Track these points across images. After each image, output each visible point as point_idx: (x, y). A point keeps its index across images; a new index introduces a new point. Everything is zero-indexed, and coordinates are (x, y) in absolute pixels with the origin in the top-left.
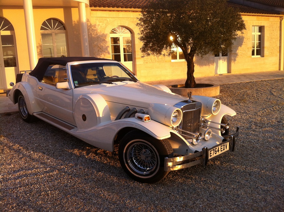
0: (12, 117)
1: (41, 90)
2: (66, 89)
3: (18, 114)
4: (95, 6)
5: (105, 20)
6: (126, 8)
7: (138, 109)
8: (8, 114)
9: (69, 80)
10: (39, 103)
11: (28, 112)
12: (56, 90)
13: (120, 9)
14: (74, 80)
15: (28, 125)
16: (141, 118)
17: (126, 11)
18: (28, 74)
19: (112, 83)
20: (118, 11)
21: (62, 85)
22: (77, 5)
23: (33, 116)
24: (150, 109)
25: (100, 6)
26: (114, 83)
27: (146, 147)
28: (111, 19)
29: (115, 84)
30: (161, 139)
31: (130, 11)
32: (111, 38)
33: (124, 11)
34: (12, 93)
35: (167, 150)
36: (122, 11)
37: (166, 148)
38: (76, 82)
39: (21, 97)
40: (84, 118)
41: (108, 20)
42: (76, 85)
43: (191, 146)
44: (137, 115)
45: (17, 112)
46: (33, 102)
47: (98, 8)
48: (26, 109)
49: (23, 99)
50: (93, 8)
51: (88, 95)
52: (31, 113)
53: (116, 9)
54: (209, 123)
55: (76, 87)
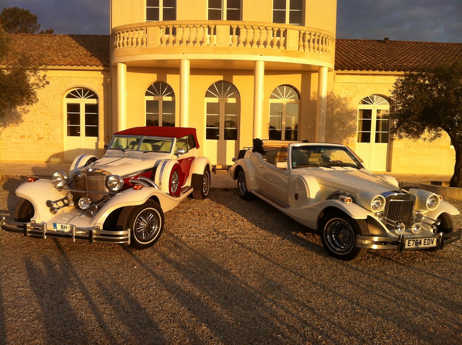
0: (229, 192)
1: (262, 168)
2: (285, 169)
3: (236, 191)
4: (343, 69)
5: (354, 86)
6: (385, 71)
7: (341, 192)
8: (226, 190)
9: (289, 160)
10: (258, 181)
11: (246, 190)
12: (276, 169)
13: (377, 72)
14: (292, 161)
15: (244, 202)
16: (343, 200)
17: (385, 75)
18: (251, 151)
19: (331, 167)
20: (374, 75)
21: (281, 165)
22: (317, 69)
23: (251, 193)
24: (358, 195)
25: (349, 69)
27: (346, 228)
28: (362, 85)
29: (334, 169)
30: (357, 218)
31: (391, 75)
32: (360, 110)
33: (382, 75)
34: (233, 169)
35: (362, 231)
36: (379, 75)
37: (362, 229)
38: (295, 163)
39: (242, 173)
40: (296, 197)
41: (358, 86)
42: (294, 166)
43: (391, 233)
44: (341, 197)
45: (235, 189)
46: (252, 179)
47: (346, 71)
48: (245, 186)
49: (243, 176)
50: (340, 71)
51: (303, 176)
52: (249, 190)
53: (371, 72)
54: (423, 218)
55: (293, 168)
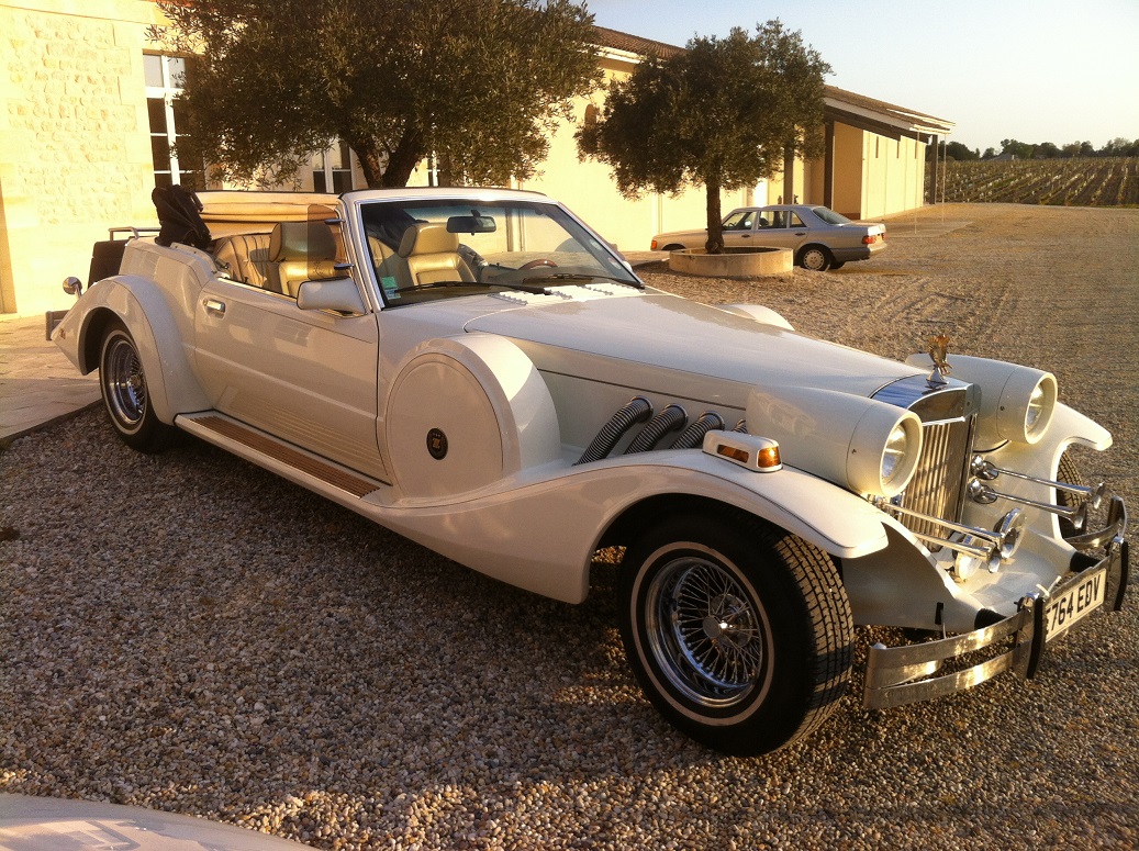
1: (220, 313)
7: (690, 409)
9: (358, 270)
14: (376, 275)
16: (735, 456)
19: (546, 289)
23: (177, 429)
26: (554, 289)
29: (558, 294)
30: (854, 554)
38: (390, 283)
42: (391, 297)
44: (715, 436)
55: (389, 305)
